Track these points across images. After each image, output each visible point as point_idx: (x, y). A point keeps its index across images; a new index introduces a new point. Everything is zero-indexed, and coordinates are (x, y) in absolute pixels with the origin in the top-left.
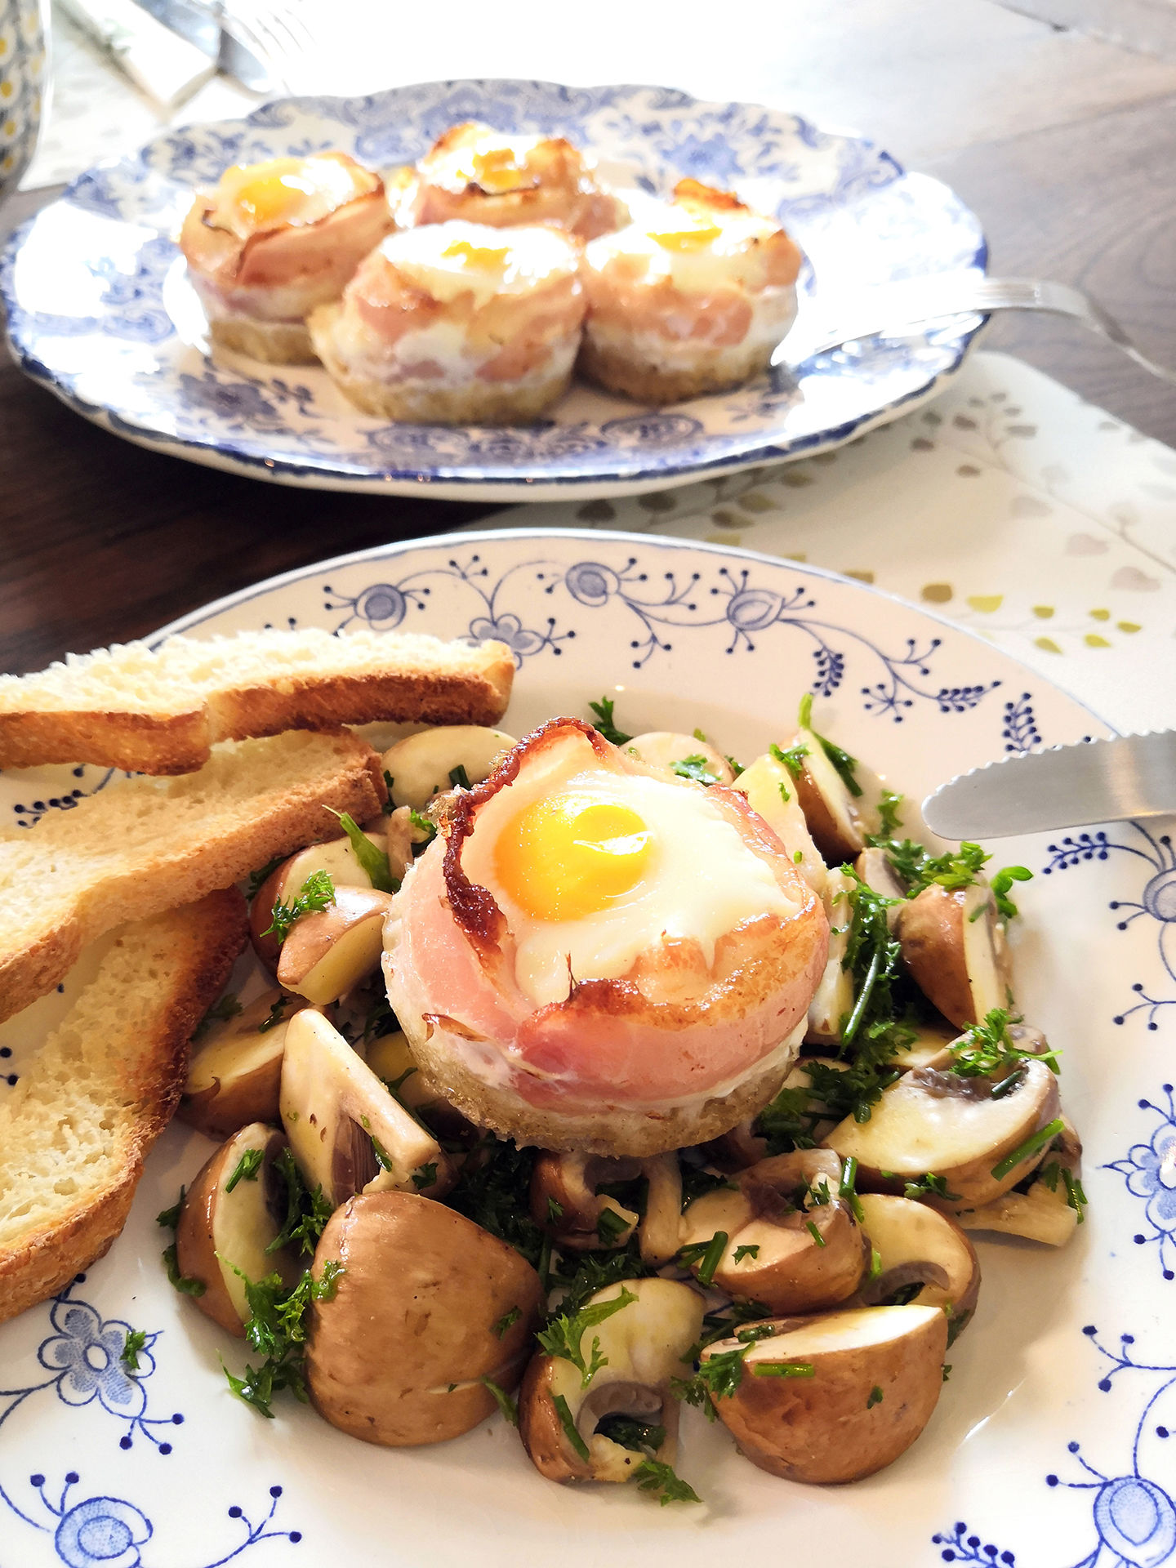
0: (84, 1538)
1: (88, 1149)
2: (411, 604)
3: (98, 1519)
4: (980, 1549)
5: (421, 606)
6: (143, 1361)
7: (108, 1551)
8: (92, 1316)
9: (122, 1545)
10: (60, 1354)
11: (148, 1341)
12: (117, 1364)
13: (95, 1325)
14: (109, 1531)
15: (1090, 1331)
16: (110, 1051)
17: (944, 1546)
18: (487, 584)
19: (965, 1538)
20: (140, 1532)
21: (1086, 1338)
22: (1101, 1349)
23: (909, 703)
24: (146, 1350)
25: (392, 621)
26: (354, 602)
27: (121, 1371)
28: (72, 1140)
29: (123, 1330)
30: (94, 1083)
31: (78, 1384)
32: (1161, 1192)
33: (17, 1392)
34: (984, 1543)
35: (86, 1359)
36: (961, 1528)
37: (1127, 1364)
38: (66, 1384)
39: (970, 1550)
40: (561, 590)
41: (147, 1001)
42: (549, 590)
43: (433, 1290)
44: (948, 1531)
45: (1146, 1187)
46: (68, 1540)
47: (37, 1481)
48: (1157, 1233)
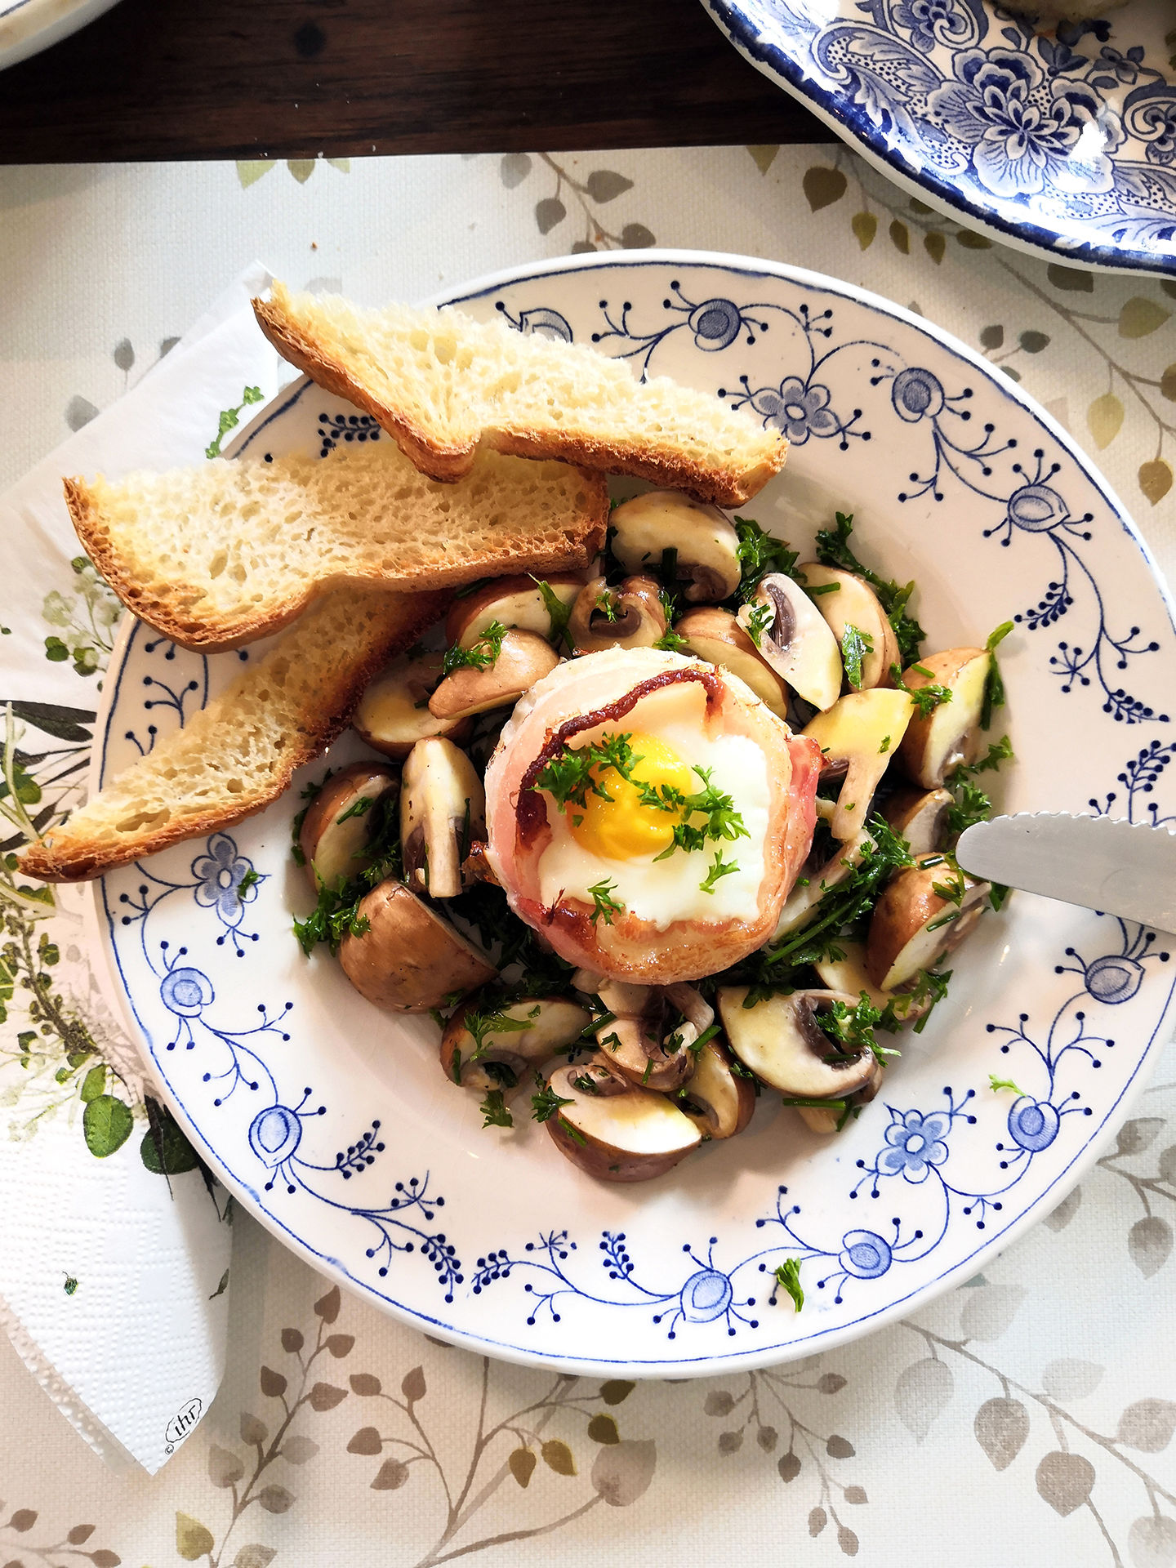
0: (177, 989)
1: (260, 760)
2: (744, 333)
3: (188, 981)
4: (621, 1254)
5: (751, 339)
6: (251, 892)
7: (186, 1002)
8: (233, 850)
9: (195, 1002)
10: (205, 869)
11: (260, 879)
12: (235, 888)
13: (232, 856)
14: (191, 990)
15: (783, 1190)
16: (305, 687)
17: (606, 1240)
18: (823, 345)
19: (620, 1243)
20: (206, 999)
21: (777, 1191)
22: (778, 1204)
23: (1086, 682)
24: (255, 885)
25: (717, 343)
26: (693, 309)
27: (235, 893)
28: (253, 748)
29: (248, 866)
30: (284, 707)
31: (208, 893)
32: (900, 1148)
33: (172, 885)
34: (625, 1252)
35: (218, 878)
36: (622, 1237)
37: (782, 1221)
38: (201, 890)
39: (616, 1251)
40: (886, 386)
41: (346, 653)
42: (875, 381)
43: (413, 970)
44: (614, 1234)
45: (896, 1138)
46: (168, 987)
47: (164, 945)
48: (874, 1168)
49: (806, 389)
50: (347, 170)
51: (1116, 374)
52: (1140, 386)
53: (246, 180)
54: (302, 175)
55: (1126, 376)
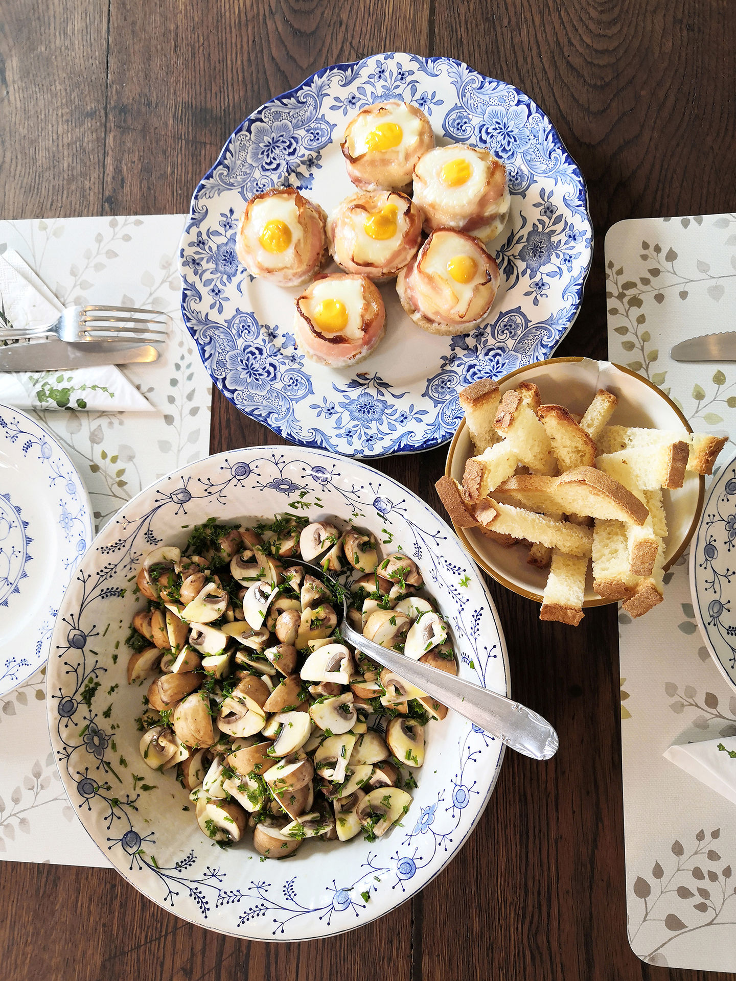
2: (713, 543)
5: (715, 541)
18: (717, 518)
25: (716, 552)
26: (707, 559)
40: (730, 497)
42: (728, 500)
49: (729, 522)
50: (625, 679)
51: (696, 415)
52: (700, 408)
53: (629, 716)
54: (627, 696)
55: (697, 412)
